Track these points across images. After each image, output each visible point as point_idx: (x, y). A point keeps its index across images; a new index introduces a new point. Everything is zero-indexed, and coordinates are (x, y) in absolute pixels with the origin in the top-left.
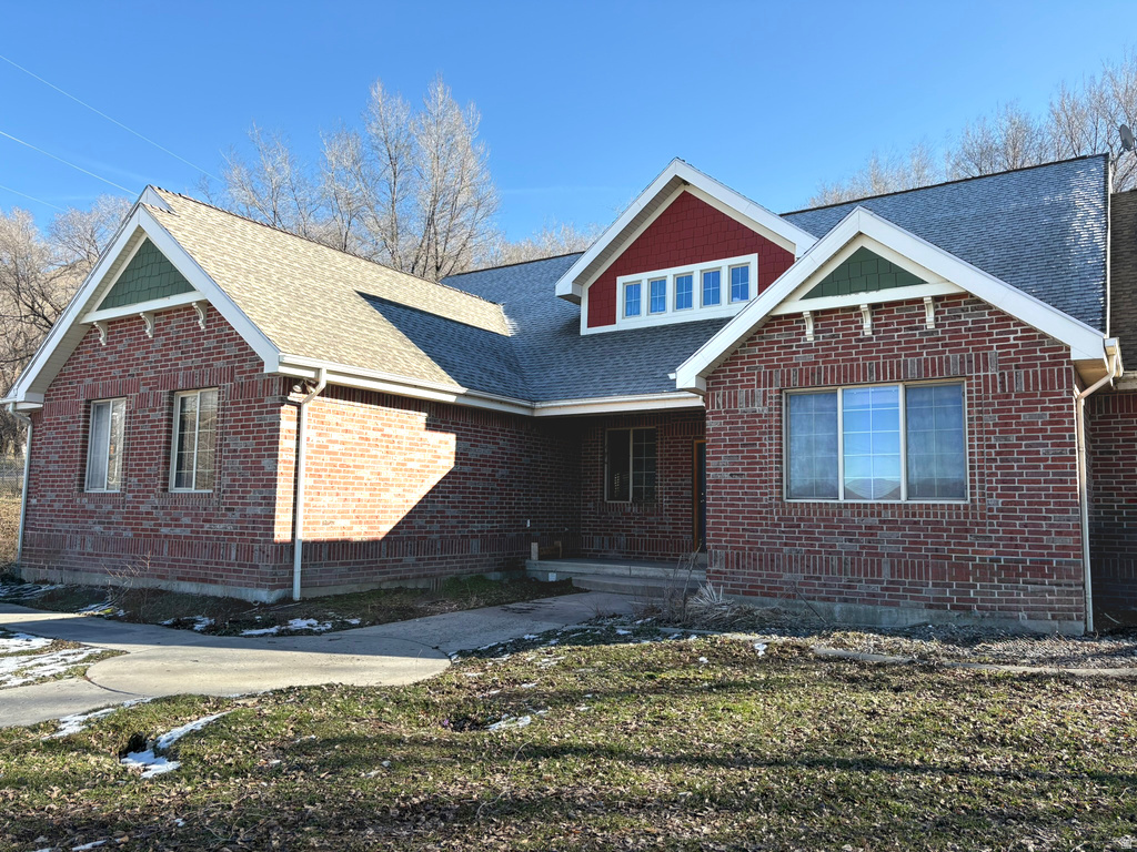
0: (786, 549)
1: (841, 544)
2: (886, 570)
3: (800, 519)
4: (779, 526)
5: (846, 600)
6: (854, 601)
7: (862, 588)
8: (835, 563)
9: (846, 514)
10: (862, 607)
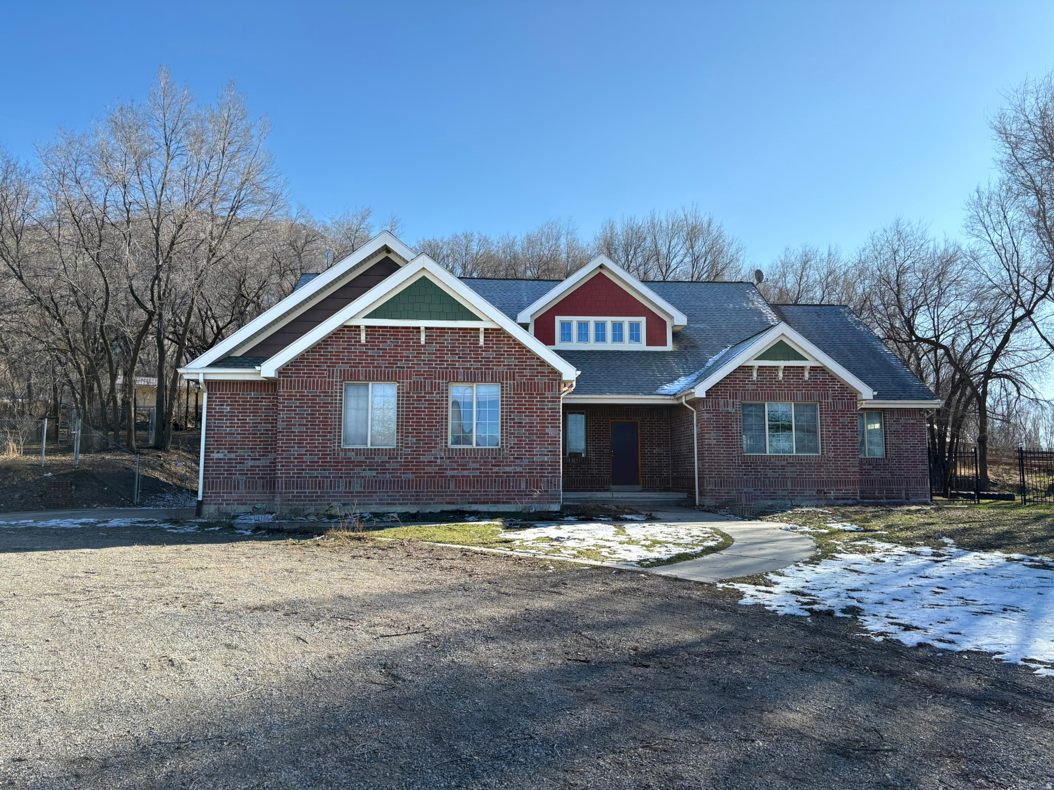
0: (745, 477)
1: (770, 473)
2: (789, 484)
3: (751, 463)
4: (741, 466)
5: (773, 499)
6: (776, 499)
7: (780, 493)
8: (768, 482)
9: (773, 460)
10: (779, 501)
